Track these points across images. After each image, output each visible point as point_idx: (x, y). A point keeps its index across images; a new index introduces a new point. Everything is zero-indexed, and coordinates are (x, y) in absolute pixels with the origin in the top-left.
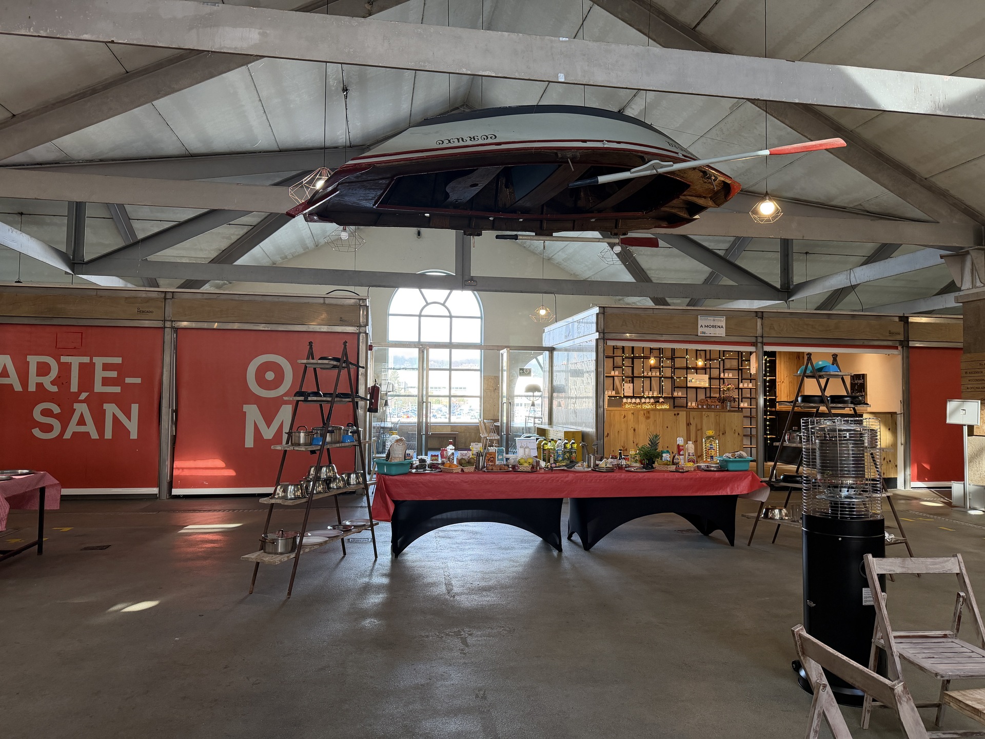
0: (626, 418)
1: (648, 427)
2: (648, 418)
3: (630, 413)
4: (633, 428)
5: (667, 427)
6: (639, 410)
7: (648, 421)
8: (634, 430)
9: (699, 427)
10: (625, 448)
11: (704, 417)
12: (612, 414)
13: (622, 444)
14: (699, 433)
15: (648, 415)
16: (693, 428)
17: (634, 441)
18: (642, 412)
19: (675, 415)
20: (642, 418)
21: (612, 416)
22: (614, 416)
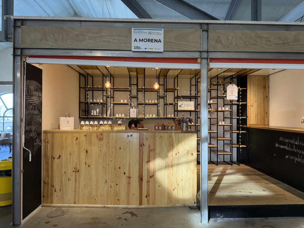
0: (78, 140)
1: (101, 149)
2: (101, 139)
3: (83, 135)
4: (85, 150)
5: (120, 148)
6: (91, 133)
7: (101, 142)
8: (87, 152)
9: (152, 148)
10: (77, 169)
11: (157, 138)
12: (64, 136)
13: (74, 166)
14: (152, 153)
15: (101, 137)
16: (146, 149)
17: (87, 163)
18: (95, 135)
19: (128, 136)
20: (94, 139)
21: (64, 138)
22: (66, 138)
